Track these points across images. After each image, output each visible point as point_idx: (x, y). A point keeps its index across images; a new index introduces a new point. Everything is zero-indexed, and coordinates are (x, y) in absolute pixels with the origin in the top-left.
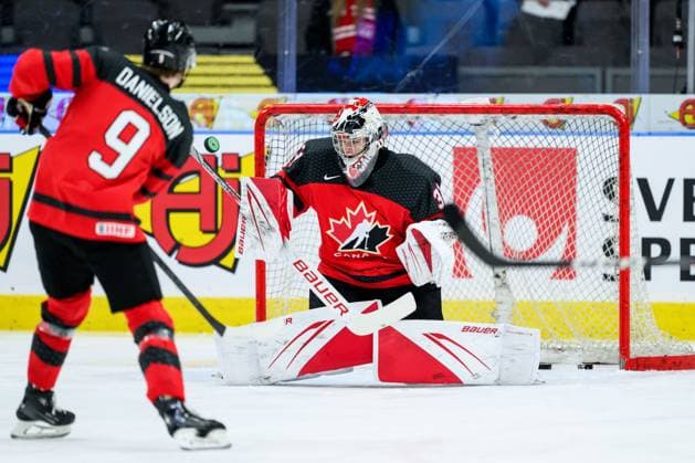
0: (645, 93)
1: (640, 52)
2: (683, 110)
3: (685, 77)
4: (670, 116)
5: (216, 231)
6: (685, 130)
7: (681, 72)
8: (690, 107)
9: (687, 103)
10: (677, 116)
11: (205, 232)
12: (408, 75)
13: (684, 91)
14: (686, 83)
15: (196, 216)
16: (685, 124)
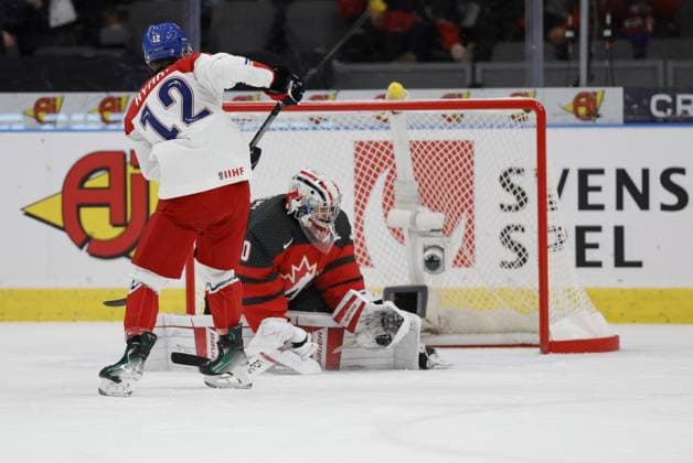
0: (538, 86)
1: (534, 47)
2: (577, 103)
3: (578, 69)
4: (564, 109)
5: (125, 224)
6: (578, 121)
7: (573, 64)
8: (583, 100)
9: (579, 96)
10: (571, 108)
11: (114, 224)
12: (310, 73)
13: (577, 85)
14: (578, 77)
15: (105, 212)
16: (578, 116)
